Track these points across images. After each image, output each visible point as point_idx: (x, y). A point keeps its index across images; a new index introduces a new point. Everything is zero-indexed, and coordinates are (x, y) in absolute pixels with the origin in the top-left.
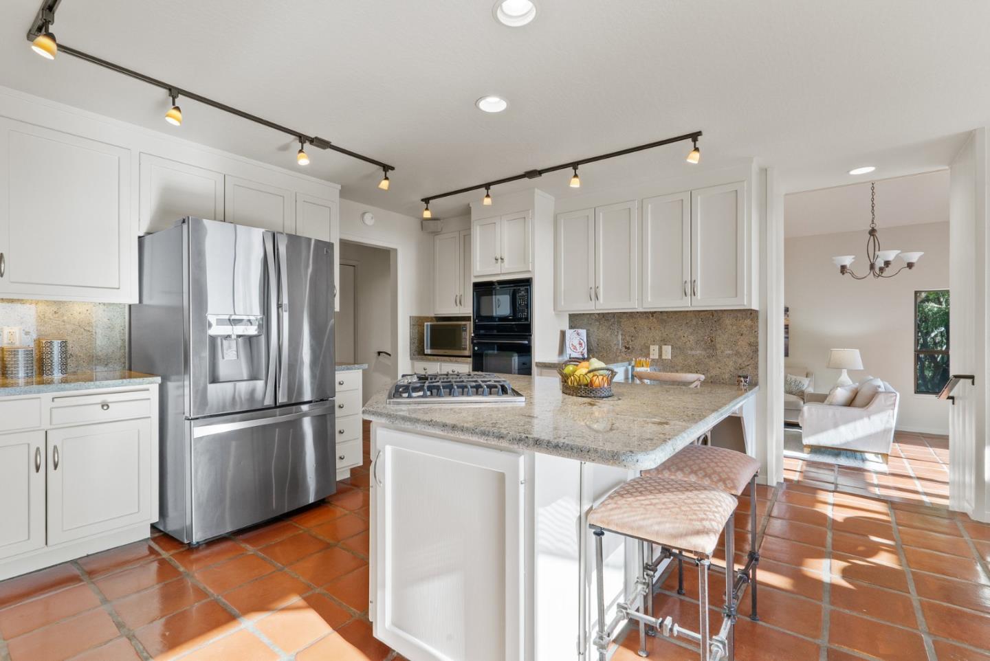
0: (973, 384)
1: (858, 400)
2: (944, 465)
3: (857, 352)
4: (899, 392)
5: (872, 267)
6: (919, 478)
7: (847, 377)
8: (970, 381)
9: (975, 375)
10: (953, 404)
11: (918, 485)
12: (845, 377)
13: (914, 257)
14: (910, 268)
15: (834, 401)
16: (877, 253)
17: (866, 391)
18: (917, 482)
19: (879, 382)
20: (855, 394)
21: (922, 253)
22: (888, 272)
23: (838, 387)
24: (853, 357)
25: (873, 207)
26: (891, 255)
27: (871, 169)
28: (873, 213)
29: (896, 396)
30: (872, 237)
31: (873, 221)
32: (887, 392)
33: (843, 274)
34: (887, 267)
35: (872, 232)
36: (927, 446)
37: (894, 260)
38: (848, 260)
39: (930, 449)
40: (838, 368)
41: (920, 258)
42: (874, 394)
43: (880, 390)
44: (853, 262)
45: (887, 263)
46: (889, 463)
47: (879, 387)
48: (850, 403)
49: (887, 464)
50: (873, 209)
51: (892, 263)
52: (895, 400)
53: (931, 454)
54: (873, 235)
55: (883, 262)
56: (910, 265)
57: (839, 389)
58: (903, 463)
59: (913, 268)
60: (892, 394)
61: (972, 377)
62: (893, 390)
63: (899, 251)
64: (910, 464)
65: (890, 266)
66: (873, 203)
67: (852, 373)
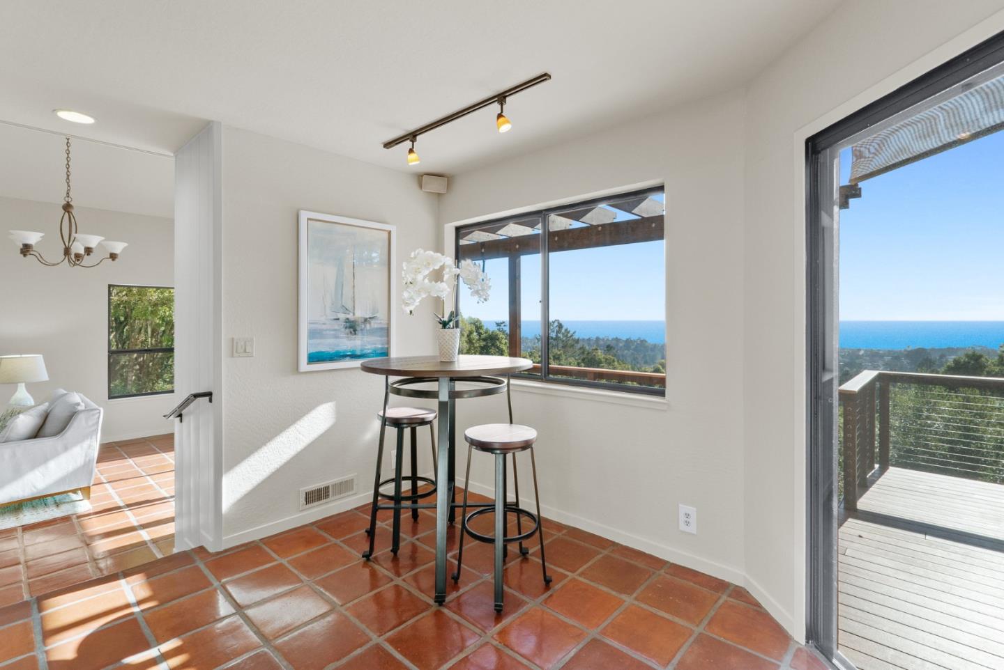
0: (211, 401)
1: (49, 427)
2: (148, 477)
3: (40, 357)
4: (101, 406)
5: (67, 251)
6: (128, 506)
7: (26, 392)
8: (207, 398)
9: (212, 391)
10: (181, 421)
11: (131, 518)
12: (22, 395)
13: (118, 248)
14: (113, 260)
15: (13, 435)
16: (74, 235)
17: (59, 413)
18: (129, 513)
19: (76, 398)
20: (46, 417)
21: (126, 244)
22: (87, 260)
23: (19, 413)
24: (35, 365)
25: (68, 176)
26: (94, 241)
27: (88, 120)
28: (68, 183)
29: (100, 413)
30: (67, 214)
31: (68, 193)
32: (89, 410)
33: (25, 256)
34: (88, 254)
35: (67, 207)
36: (126, 458)
37: (96, 248)
38: (33, 238)
39: (130, 460)
40: (11, 383)
41: (125, 249)
42: (71, 416)
43: (80, 408)
44: (40, 241)
45: (88, 251)
46: (92, 495)
47: (78, 404)
48: (38, 433)
49: (89, 498)
50: (68, 179)
51: (94, 250)
52: (99, 418)
53: (131, 466)
54: (68, 212)
55: (83, 248)
56: (113, 256)
57: (21, 416)
58: (106, 490)
59: (117, 260)
60: (95, 412)
61: (209, 394)
62: (97, 407)
63: (103, 238)
64: (114, 489)
65: (91, 254)
66: (68, 171)
67: (32, 387)
